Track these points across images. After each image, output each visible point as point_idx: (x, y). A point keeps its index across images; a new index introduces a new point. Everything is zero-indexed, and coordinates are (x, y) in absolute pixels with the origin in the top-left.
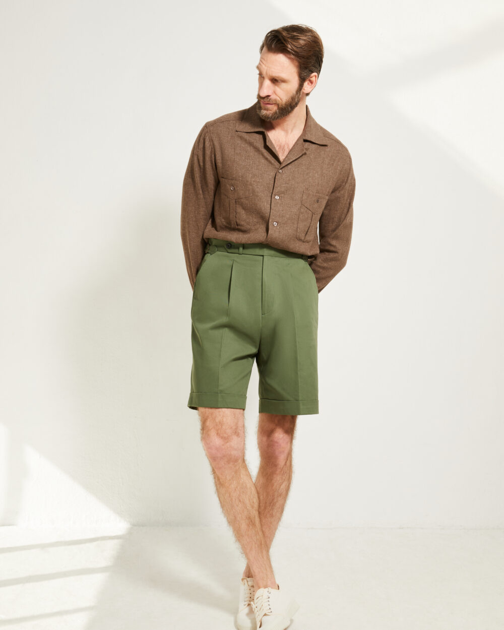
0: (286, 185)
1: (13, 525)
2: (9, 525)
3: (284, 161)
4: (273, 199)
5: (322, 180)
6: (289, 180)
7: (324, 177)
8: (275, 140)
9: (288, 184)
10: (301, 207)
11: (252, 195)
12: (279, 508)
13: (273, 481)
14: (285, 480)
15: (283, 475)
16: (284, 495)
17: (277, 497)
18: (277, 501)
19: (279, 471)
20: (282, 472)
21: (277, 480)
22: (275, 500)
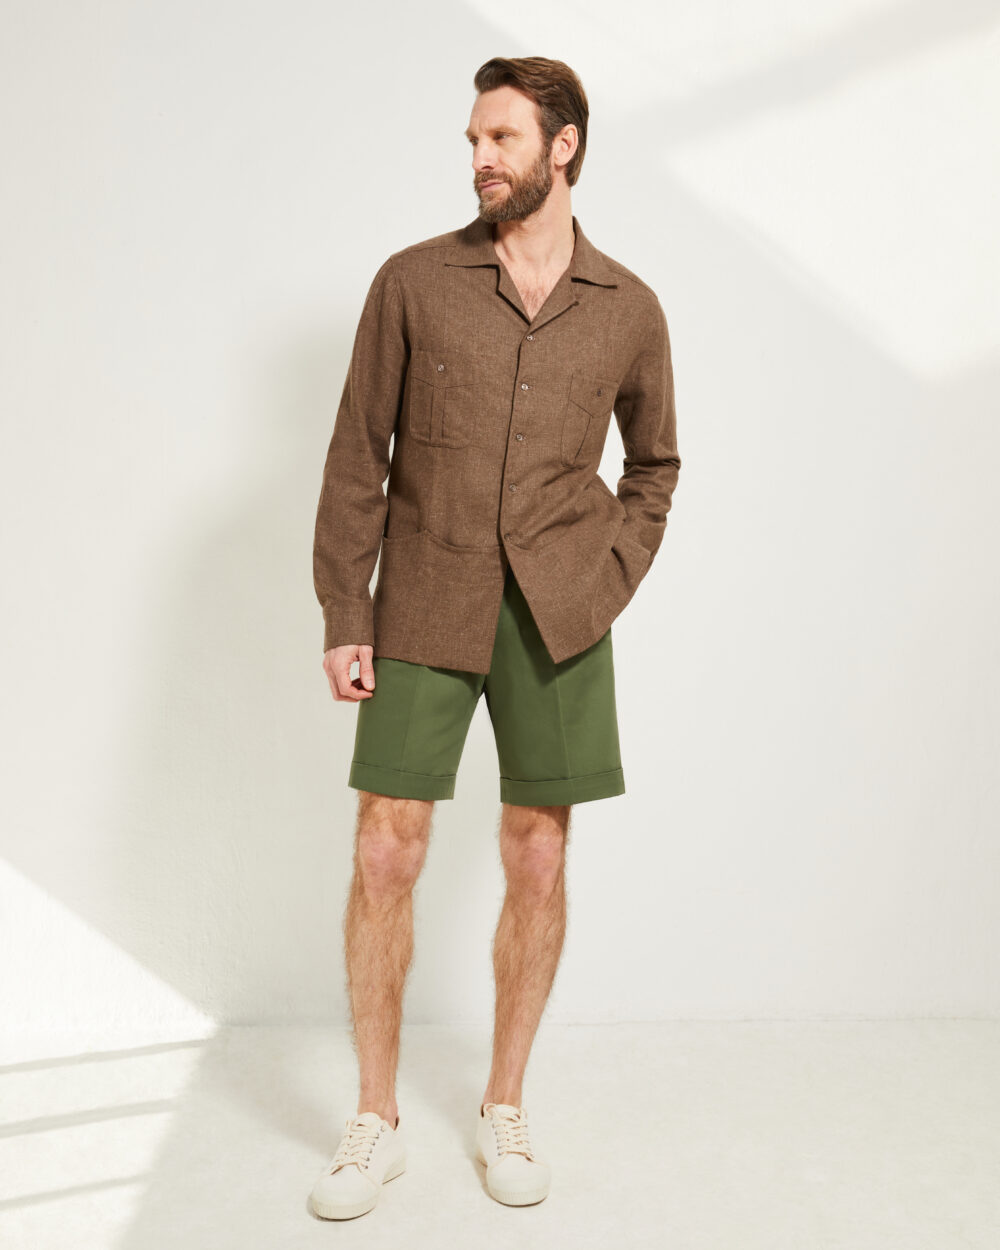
0: (541, 363)
4: (517, 391)
5: (606, 353)
6: (546, 354)
7: (610, 348)
9: (544, 361)
10: (568, 405)
11: (478, 380)
12: (546, 971)
13: (533, 923)
14: (554, 919)
15: (551, 909)
16: (556, 946)
17: (542, 951)
18: (543, 959)
19: (541, 905)
20: (550, 905)
21: (540, 919)
22: (538, 958)
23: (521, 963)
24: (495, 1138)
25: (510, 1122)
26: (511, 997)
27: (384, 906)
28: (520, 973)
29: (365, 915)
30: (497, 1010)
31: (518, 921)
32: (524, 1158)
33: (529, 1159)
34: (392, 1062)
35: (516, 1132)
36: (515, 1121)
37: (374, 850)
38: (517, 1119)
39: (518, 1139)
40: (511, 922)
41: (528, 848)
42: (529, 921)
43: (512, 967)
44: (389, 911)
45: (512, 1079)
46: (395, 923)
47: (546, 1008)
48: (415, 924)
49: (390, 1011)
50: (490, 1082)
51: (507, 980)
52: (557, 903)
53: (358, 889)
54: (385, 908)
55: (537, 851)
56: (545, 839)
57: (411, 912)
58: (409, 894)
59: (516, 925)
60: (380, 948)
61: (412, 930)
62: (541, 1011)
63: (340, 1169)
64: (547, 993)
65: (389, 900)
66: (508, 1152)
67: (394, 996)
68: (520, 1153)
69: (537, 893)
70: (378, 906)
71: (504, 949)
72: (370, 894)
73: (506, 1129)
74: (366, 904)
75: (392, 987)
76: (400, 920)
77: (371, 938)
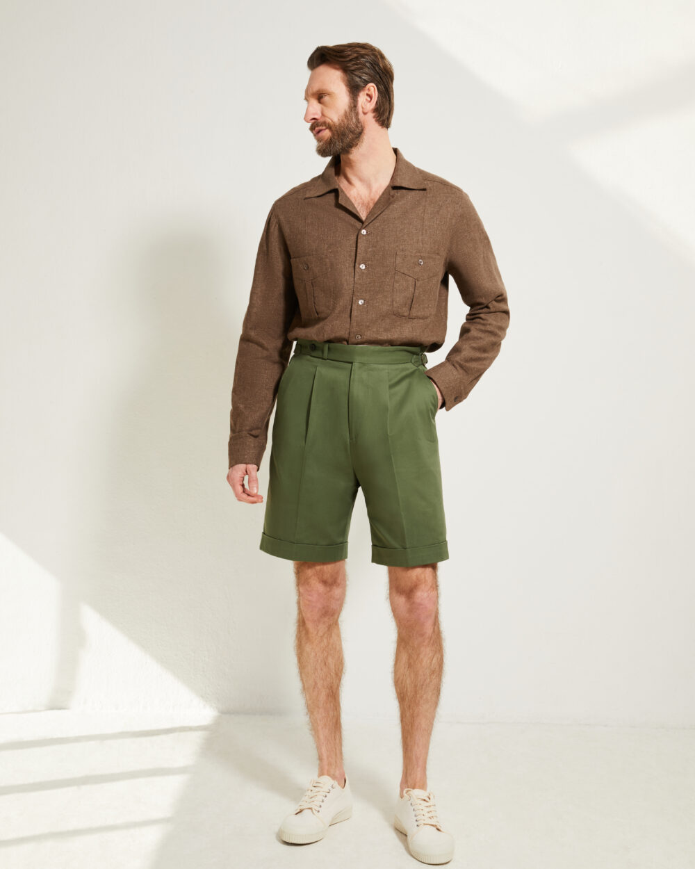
0: (374, 249)
1: (64, 709)
2: (60, 709)
3: (366, 219)
4: (357, 269)
5: (422, 234)
6: (377, 241)
7: (426, 231)
8: (355, 197)
9: (375, 247)
10: (395, 274)
11: (330, 270)
12: (434, 689)
13: (421, 656)
14: (436, 651)
15: (433, 645)
16: (438, 671)
17: (430, 675)
18: (431, 681)
19: (427, 641)
20: (432, 642)
21: (426, 654)
22: (428, 681)
23: (416, 686)
24: (413, 813)
25: (425, 802)
26: (411, 710)
27: (320, 632)
28: (416, 692)
29: (308, 639)
30: (402, 721)
31: (410, 657)
32: (435, 829)
33: (438, 829)
34: (337, 741)
35: (428, 809)
36: (427, 802)
37: (309, 595)
38: (428, 800)
39: (430, 815)
40: (404, 658)
41: (413, 603)
42: (418, 655)
43: (409, 690)
44: (324, 635)
45: (419, 769)
46: (328, 643)
47: (437, 715)
48: (343, 643)
49: (332, 705)
50: (403, 772)
51: (407, 699)
52: (436, 640)
53: (302, 623)
54: (321, 633)
55: (420, 604)
56: (426, 595)
57: (339, 636)
58: (336, 623)
59: (409, 659)
60: (320, 661)
61: (341, 648)
62: (433, 718)
63: (301, 811)
64: (436, 704)
65: (322, 628)
66: (425, 824)
67: (333, 695)
68: (432, 825)
69: (422, 635)
70: (316, 633)
71: (401, 678)
72: (310, 625)
73: (421, 807)
74: (307, 632)
75: (331, 687)
76: (331, 641)
77: (313, 654)
